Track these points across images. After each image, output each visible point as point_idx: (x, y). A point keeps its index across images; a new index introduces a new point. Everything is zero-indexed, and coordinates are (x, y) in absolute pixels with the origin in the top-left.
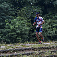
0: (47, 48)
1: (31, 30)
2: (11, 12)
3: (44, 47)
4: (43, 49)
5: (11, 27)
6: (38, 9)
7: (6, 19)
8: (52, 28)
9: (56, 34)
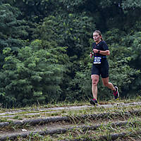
0: (103, 117)
1: (67, 73)
2: (16, 28)
3: (95, 113)
4: (93, 118)
5: (19, 67)
6: (83, 20)
7: (6, 46)
8: (118, 66)
9: (130, 81)
